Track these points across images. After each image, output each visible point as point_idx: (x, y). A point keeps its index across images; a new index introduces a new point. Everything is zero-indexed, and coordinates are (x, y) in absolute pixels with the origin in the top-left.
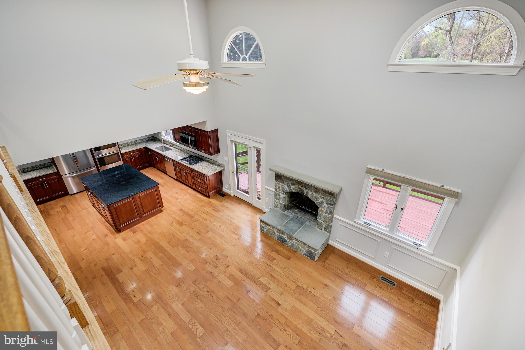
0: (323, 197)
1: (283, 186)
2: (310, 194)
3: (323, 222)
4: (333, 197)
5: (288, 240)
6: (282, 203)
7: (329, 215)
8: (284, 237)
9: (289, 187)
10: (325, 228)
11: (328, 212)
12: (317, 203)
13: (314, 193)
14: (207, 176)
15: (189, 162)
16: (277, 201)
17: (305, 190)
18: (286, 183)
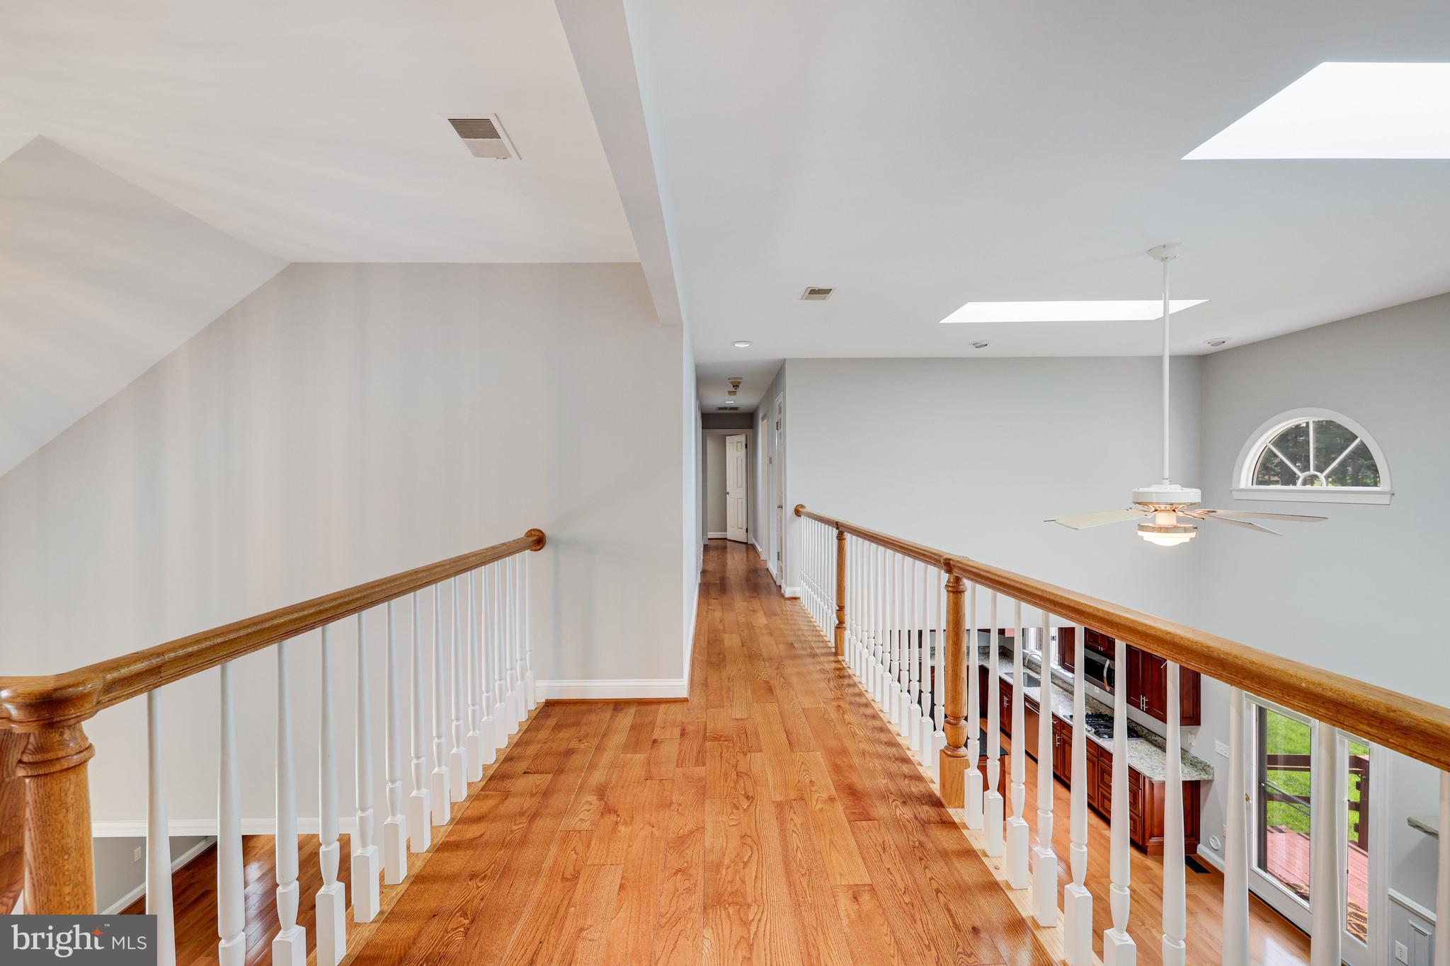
14: (1147, 780)
15: (1095, 729)
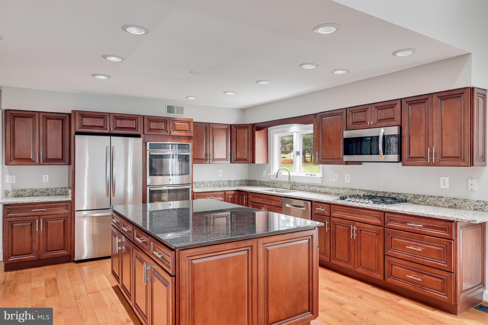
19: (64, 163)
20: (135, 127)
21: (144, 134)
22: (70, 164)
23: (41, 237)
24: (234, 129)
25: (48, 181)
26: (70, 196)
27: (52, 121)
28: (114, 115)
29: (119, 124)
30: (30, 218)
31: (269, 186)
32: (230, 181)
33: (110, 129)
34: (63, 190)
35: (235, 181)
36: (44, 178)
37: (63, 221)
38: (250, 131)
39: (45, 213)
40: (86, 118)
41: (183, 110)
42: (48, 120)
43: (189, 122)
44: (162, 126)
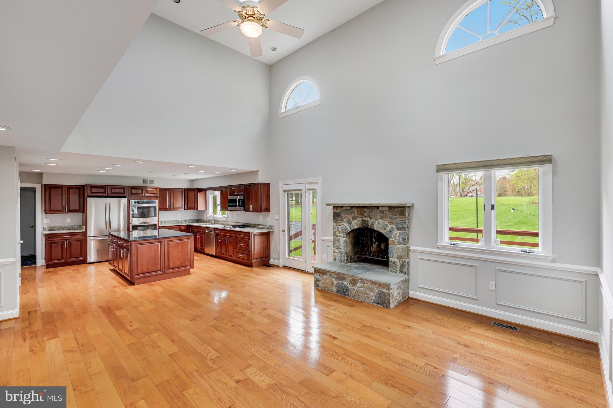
0: (392, 222)
1: (343, 226)
2: (376, 224)
3: (397, 260)
4: (404, 217)
5: (350, 287)
6: (342, 251)
7: (403, 246)
8: (345, 283)
9: (350, 223)
10: (401, 269)
11: (401, 241)
12: (386, 233)
13: (380, 221)
14: (252, 235)
16: (336, 250)
17: (369, 221)
18: (347, 219)
19: (80, 212)
20: (123, 192)
21: (128, 195)
22: (83, 212)
23: (68, 250)
24: (186, 191)
25: (69, 221)
26: (84, 229)
27: (73, 190)
28: (110, 186)
29: (113, 191)
30: (61, 241)
31: (206, 223)
32: (186, 220)
33: (108, 194)
34: (79, 226)
35: (189, 220)
36: (67, 220)
37: (80, 242)
38: (195, 192)
39: (70, 238)
40: (94, 189)
41: (153, 181)
42: (70, 189)
43: (156, 188)
44: (140, 191)
